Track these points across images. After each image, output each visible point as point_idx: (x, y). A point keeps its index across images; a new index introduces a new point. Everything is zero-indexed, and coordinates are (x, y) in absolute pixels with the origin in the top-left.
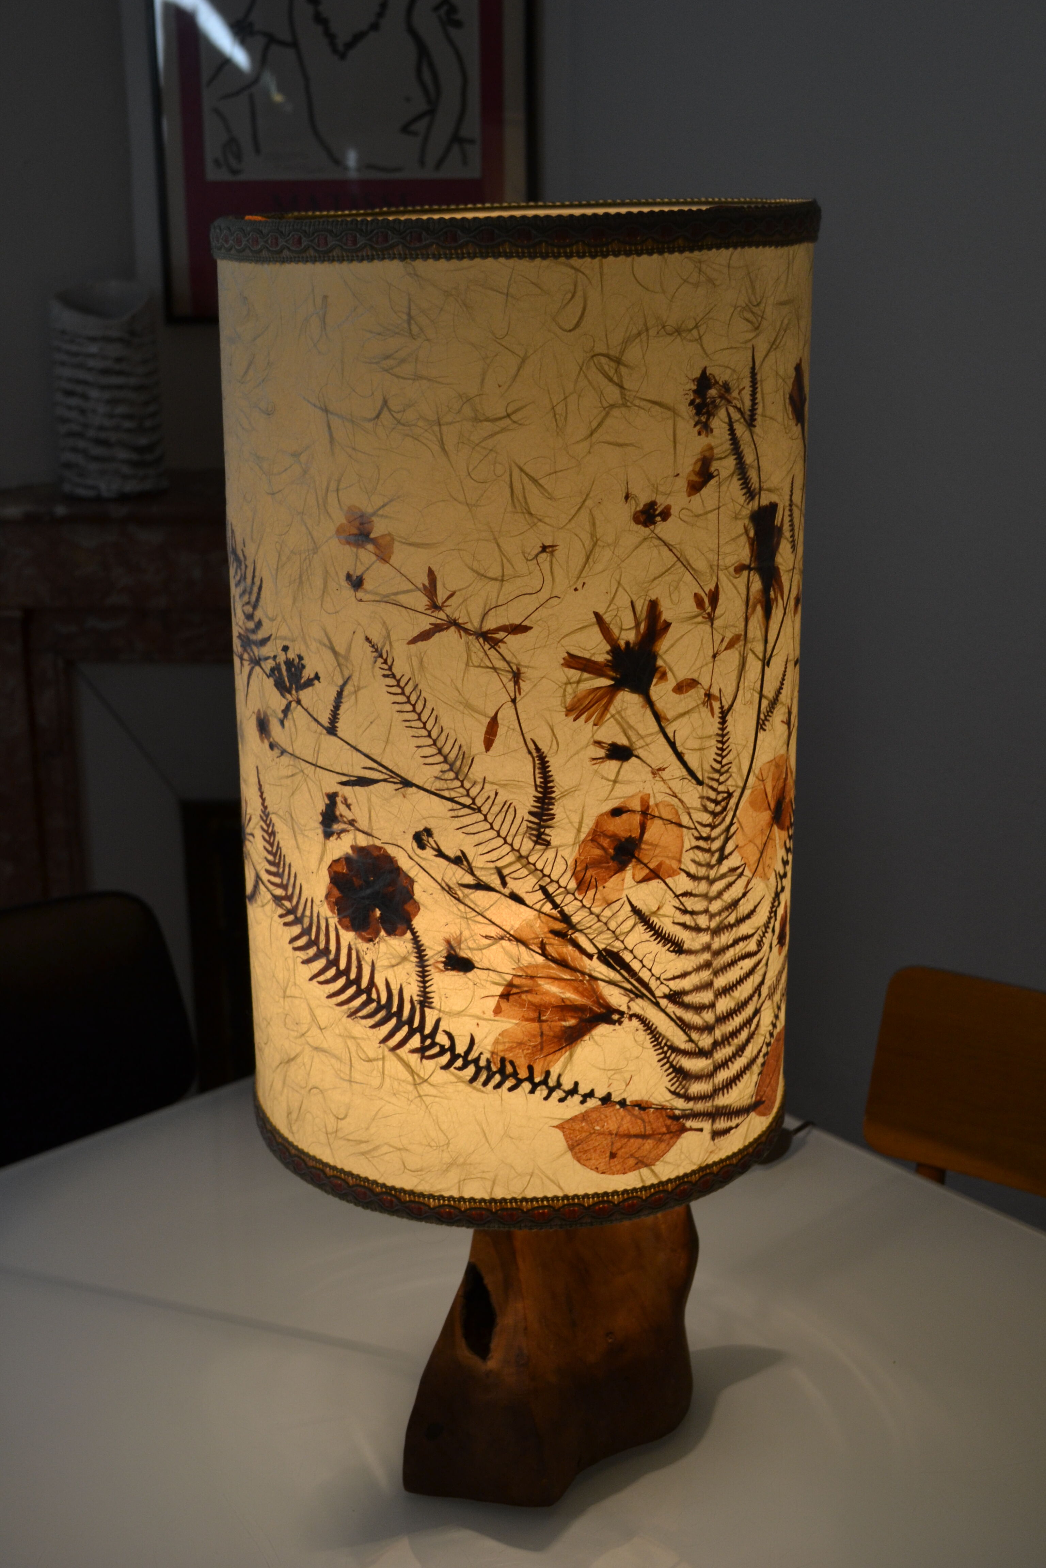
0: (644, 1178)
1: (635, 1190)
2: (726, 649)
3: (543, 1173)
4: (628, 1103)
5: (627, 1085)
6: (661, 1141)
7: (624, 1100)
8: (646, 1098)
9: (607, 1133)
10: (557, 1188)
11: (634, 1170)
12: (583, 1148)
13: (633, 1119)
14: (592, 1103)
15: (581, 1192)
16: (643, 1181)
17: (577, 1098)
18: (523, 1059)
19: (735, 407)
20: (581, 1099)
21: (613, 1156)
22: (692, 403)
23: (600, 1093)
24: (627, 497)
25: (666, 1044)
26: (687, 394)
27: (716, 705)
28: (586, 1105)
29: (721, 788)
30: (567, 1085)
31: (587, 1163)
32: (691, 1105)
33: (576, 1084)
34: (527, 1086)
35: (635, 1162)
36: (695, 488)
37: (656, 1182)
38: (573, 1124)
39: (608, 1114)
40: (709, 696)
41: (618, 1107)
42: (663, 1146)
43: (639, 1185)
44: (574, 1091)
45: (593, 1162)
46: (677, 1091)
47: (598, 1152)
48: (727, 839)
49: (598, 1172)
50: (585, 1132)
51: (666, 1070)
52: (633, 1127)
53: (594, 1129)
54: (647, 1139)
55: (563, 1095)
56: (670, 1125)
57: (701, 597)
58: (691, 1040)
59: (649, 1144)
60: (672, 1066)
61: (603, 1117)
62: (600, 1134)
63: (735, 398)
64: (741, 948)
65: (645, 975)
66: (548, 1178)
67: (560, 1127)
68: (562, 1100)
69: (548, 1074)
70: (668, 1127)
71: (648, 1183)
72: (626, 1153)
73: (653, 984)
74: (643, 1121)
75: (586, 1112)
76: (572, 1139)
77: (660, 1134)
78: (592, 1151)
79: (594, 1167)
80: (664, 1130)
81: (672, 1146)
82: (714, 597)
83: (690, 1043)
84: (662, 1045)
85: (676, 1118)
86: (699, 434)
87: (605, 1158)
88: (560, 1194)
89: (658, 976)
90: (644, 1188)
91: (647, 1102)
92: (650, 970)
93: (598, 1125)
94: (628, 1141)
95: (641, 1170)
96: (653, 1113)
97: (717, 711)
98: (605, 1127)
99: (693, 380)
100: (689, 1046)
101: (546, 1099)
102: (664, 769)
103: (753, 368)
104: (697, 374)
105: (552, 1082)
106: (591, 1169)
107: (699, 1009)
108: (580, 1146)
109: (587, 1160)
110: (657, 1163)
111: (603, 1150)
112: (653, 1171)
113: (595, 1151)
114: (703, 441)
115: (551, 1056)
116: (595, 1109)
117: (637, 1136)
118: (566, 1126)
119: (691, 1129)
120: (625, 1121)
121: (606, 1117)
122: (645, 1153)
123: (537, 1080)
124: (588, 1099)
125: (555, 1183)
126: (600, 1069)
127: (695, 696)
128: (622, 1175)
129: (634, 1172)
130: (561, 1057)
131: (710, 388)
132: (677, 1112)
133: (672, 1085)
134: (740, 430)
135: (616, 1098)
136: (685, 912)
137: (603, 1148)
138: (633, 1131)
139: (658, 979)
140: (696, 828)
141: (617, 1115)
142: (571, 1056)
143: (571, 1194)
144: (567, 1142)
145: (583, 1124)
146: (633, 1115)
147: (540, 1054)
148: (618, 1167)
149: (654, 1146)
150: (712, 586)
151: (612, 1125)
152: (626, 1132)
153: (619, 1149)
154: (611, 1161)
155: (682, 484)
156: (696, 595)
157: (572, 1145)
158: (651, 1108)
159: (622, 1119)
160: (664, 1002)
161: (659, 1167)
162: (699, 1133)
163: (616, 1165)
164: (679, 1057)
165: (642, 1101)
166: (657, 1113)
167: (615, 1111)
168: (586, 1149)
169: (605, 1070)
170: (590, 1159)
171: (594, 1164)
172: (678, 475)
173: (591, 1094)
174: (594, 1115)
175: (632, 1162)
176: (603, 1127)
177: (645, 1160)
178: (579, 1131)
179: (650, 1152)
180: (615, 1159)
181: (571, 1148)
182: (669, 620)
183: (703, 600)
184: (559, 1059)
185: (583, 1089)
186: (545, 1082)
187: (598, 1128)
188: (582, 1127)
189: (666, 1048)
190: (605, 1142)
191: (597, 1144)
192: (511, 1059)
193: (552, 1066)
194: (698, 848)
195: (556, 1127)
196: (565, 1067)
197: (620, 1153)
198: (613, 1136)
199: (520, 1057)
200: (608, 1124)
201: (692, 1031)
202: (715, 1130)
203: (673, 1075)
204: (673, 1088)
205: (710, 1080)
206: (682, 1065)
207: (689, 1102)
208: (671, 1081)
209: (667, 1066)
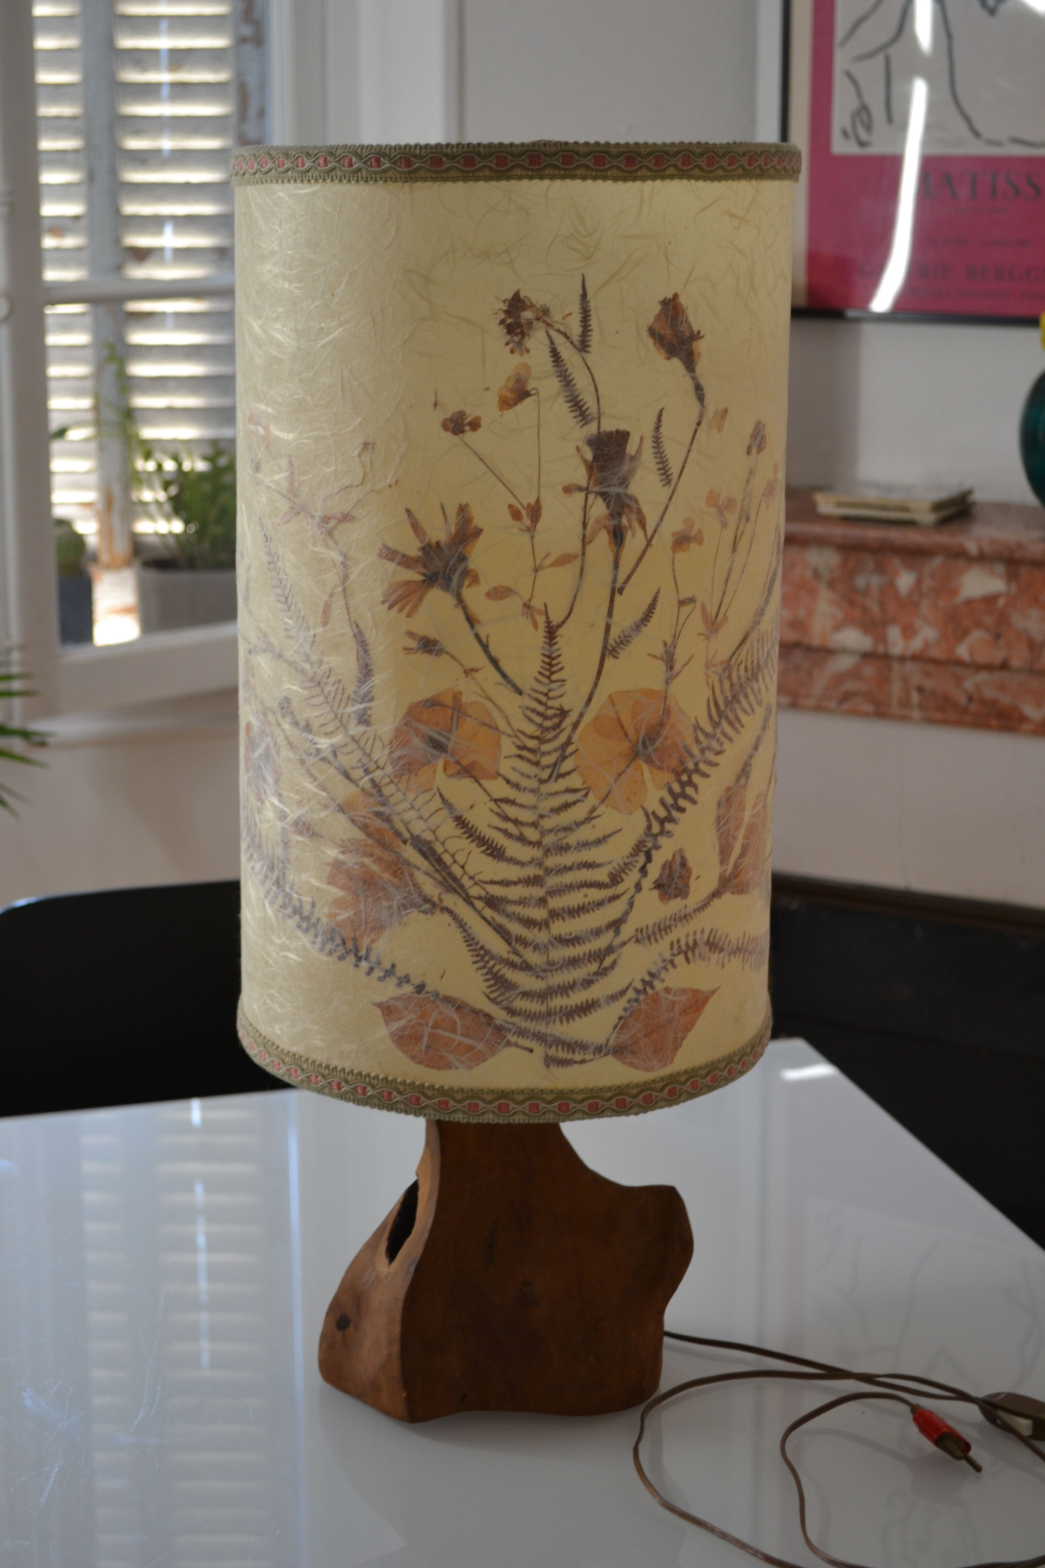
2: (553, 565)
4: (441, 996)
5: (441, 978)
7: (438, 992)
8: (459, 996)
14: (408, 988)
17: (394, 980)
19: (559, 331)
20: (398, 981)
21: (430, 1047)
22: (502, 322)
23: (416, 980)
24: (435, 405)
25: (482, 948)
26: (497, 313)
27: (541, 620)
28: (402, 989)
29: (551, 703)
30: (386, 966)
32: (516, 1019)
33: (394, 965)
34: (352, 958)
36: (506, 404)
38: (391, 1006)
40: (527, 606)
41: (432, 998)
44: (390, 973)
45: (410, 1049)
46: (498, 1000)
47: (415, 1041)
48: (564, 758)
49: (415, 1060)
51: (483, 975)
55: (382, 974)
56: (489, 1032)
57: (518, 509)
58: (516, 952)
60: (490, 972)
63: (557, 322)
64: (585, 875)
65: (456, 871)
67: (380, 1006)
68: (381, 979)
69: (370, 949)
73: (466, 882)
75: (402, 996)
78: (408, 1037)
79: (411, 1055)
82: (535, 512)
83: (515, 955)
84: (478, 947)
85: (496, 1027)
86: (512, 352)
87: (422, 1049)
88: (381, 1075)
89: (472, 875)
91: (462, 1001)
92: (463, 867)
96: (468, 1014)
97: (542, 625)
99: (504, 301)
100: (513, 958)
101: (367, 975)
102: (477, 670)
103: (584, 296)
104: (509, 295)
105: (373, 959)
106: (408, 1058)
107: (529, 923)
111: (419, 1039)
112: (469, 1075)
113: (412, 1039)
114: (517, 359)
116: (408, 996)
118: (385, 1006)
119: (516, 1045)
123: (361, 954)
124: (404, 984)
125: (376, 1062)
127: (513, 604)
128: (437, 1070)
131: (524, 309)
132: (497, 1022)
133: (491, 992)
134: (567, 352)
135: (430, 988)
136: (506, 818)
139: (471, 878)
140: (517, 737)
143: (390, 1077)
146: (449, 1008)
148: (434, 1061)
150: (532, 500)
154: (428, 1053)
155: (492, 399)
156: (510, 506)
158: (467, 1008)
160: (479, 904)
161: (478, 1072)
162: (527, 1053)
164: (502, 966)
165: (456, 999)
166: (474, 1017)
167: (430, 1001)
168: (403, 1034)
170: (407, 1047)
172: (488, 389)
173: (407, 979)
180: (432, 1053)
182: (480, 526)
183: (519, 512)
184: (380, 937)
185: (400, 972)
186: (367, 957)
189: (482, 952)
191: (412, 1031)
193: (374, 942)
194: (520, 757)
195: (377, 1005)
196: (384, 946)
201: (518, 944)
202: (550, 1055)
203: (492, 982)
204: (493, 996)
205: (543, 1002)
206: (504, 974)
207: (512, 1016)
208: (489, 987)
209: (485, 971)
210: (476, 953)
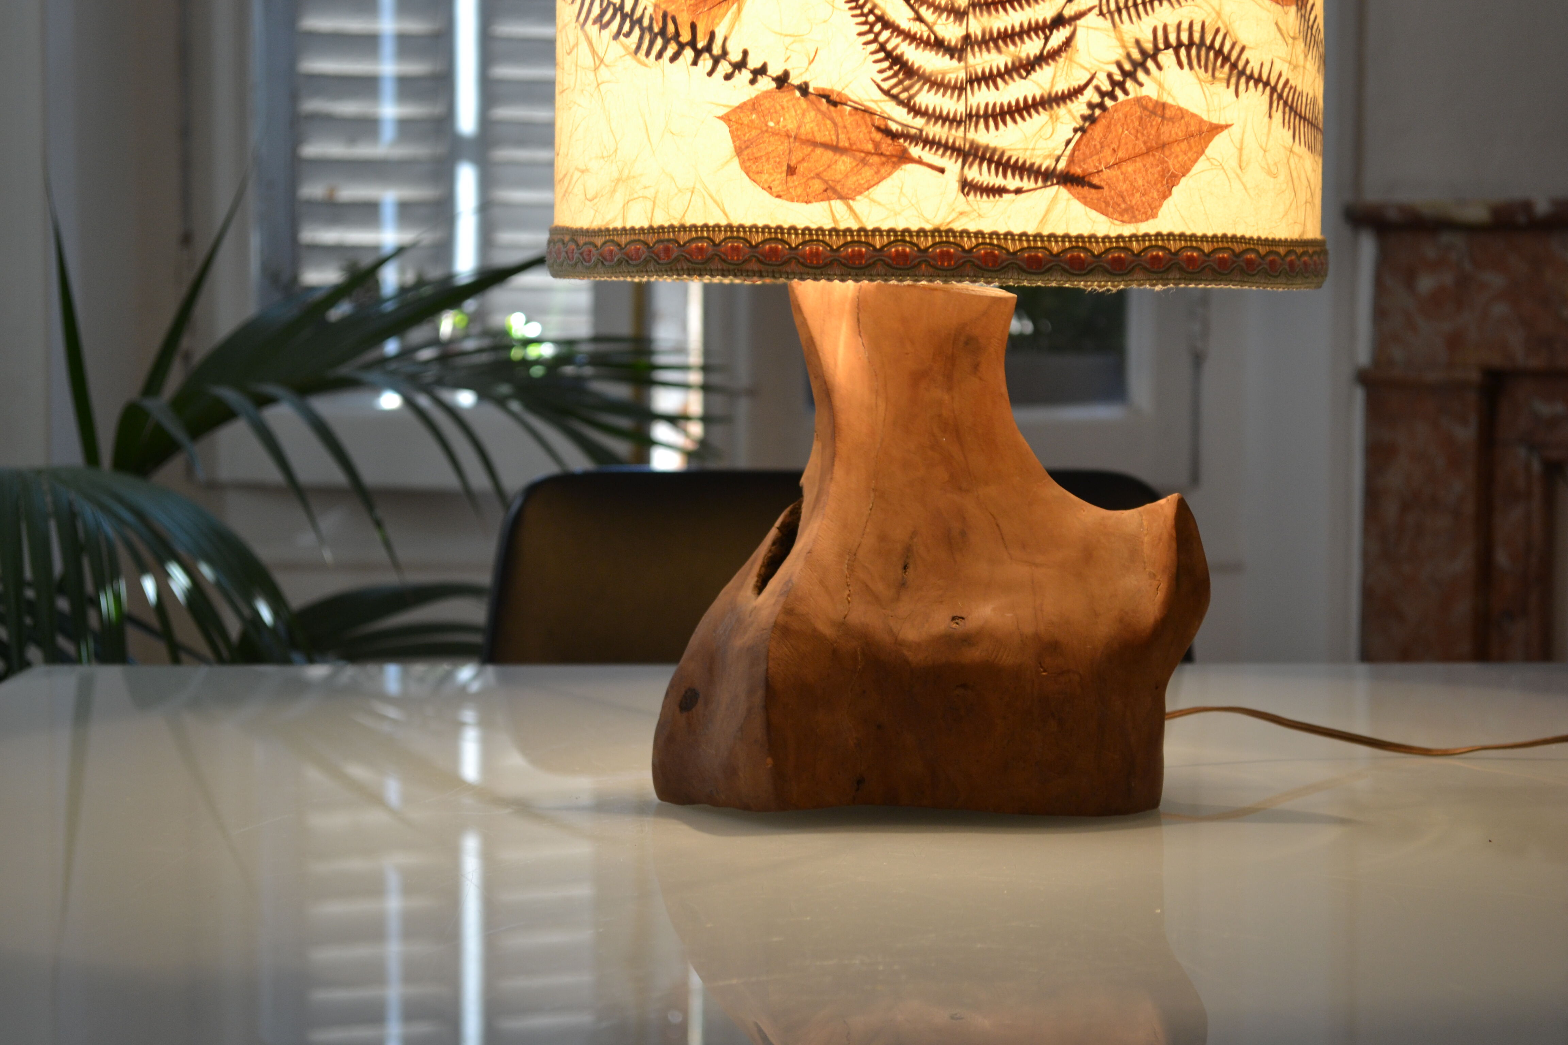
0: (838, 217)
1: (820, 230)
3: (706, 188)
4: (811, 90)
5: (811, 62)
6: (864, 162)
7: (806, 85)
8: (838, 88)
9: (783, 133)
10: (721, 214)
11: (822, 200)
12: (753, 154)
13: (820, 117)
14: (766, 84)
15: (748, 223)
16: (834, 220)
17: (745, 75)
18: (685, 14)
20: (751, 76)
21: (791, 171)
23: (775, 70)
25: (871, 11)
28: (757, 85)
30: (735, 56)
31: (757, 177)
32: (919, 122)
33: (745, 53)
34: (689, 53)
35: (823, 187)
37: (855, 226)
38: (741, 115)
39: (785, 104)
41: (798, 94)
42: (868, 173)
43: (828, 225)
44: (740, 65)
45: (765, 176)
46: (895, 91)
47: (772, 161)
49: (771, 194)
50: (755, 128)
51: (873, 53)
52: (819, 131)
53: (766, 125)
54: (842, 155)
55: (729, 69)
56: (880, 142)
58: (919, 19)
59: (844, 163)
60: (882, 48)
61: (778, 107)
62: (775, 133)
66: (712, 197)
67: (726, 118)
68: (728, 77)
69: (712, 36)
70: (877, 145)
71: (842, 226)
72: (810, 171)
74: (835, 124)
75: (757, 97)
76: (740, 139)
77: (862, 151)
78: (764, 159)
79: (766, 186)
80: (870, 147)
81: (884, 178)
83: (918, 23)
84: (866, 10)
85: (894, 136)
87: (781, 173)
88: (723, 222)
90: (834, 231)
91: (839, 94)
93: (771, 120)
94: (813, 151)
95: (833, 202)
96: (850, 114)
98: (781, 124)
100: (917, 28)
101: (710, 74)
105: (717, 50)
106: (763, 188)
108: (749, 151)
109: (758, 173)
110: (858, 198)
111: (778, 160)
112: (850, 208)
113: (768, 160)
115: (716, 9)
116: (767, 94)
117: (826, 146)
118: (733, 118)
119: (920, 162)
120: (808, 119)
121: (783, 108)
122: (838, 177)
123: (700, 45)
124: (759, 77)
125: (718, 206)
126: (776, 33)
128: (804, 204)
129: (823, 203)
130: (727, 10)
132: (894, 127)
133: (884, 80)
135: (795, 80)
137: (779, 156)
138: (819, 138)
141: (797, 107)
142: (739, 10)
143: (735, 223)
144: (734, 142)
145: (754, 116)
146: (819, 110)
147: (704, 7)
148: (799, 190)
149: (852, 169)
151: (789, 123)
152: (810, 136)
153: (799, 162)
154: (789, 178)
157: (740, 148)
158: (846, 104)
159: (804, 115)
161: (860, 204)
162: (939, 174)
163: (796, 187)
164: (897, 39)
165: (832, 91)
166: (857, 117)
167: (794, 101)
168: (756, 155)
169: (781, 34)
170: (761, 172)
171: (766, 180)
173: (762, 71)
174: (767, 104)
175: (817, 186)
176: (778, 123)
177: (838, 188)
178: (748, 126)
179: (846, 176)
180: (795, 177)
181: (739, 152)
184: (726, 13)
185: (754, 63)
186: (708, 48)
187: (771, 124)
188: (752, 121)
189: (871, 18)
190: (780, 147)
191: (770, 149)
192: (674, 13)
193: (718, 24)
195: (721, 118)
196: (732, 26)
197: (801, 168)
198: (792, 140)
199: (683, 10)
200: (784, 119)
201: (925, 7)
202: (969, 179)
203: (886, 64)
204: (886, 85)
205: (959, 96)
206: (902, 54)
207: (915, 117)
208: (881, 71)
209: (874, 46)
210: (863, 19)
